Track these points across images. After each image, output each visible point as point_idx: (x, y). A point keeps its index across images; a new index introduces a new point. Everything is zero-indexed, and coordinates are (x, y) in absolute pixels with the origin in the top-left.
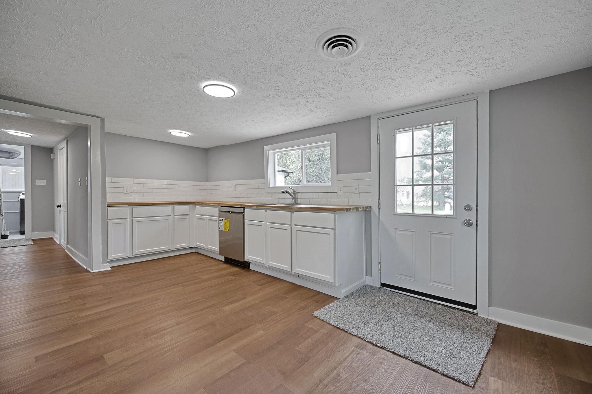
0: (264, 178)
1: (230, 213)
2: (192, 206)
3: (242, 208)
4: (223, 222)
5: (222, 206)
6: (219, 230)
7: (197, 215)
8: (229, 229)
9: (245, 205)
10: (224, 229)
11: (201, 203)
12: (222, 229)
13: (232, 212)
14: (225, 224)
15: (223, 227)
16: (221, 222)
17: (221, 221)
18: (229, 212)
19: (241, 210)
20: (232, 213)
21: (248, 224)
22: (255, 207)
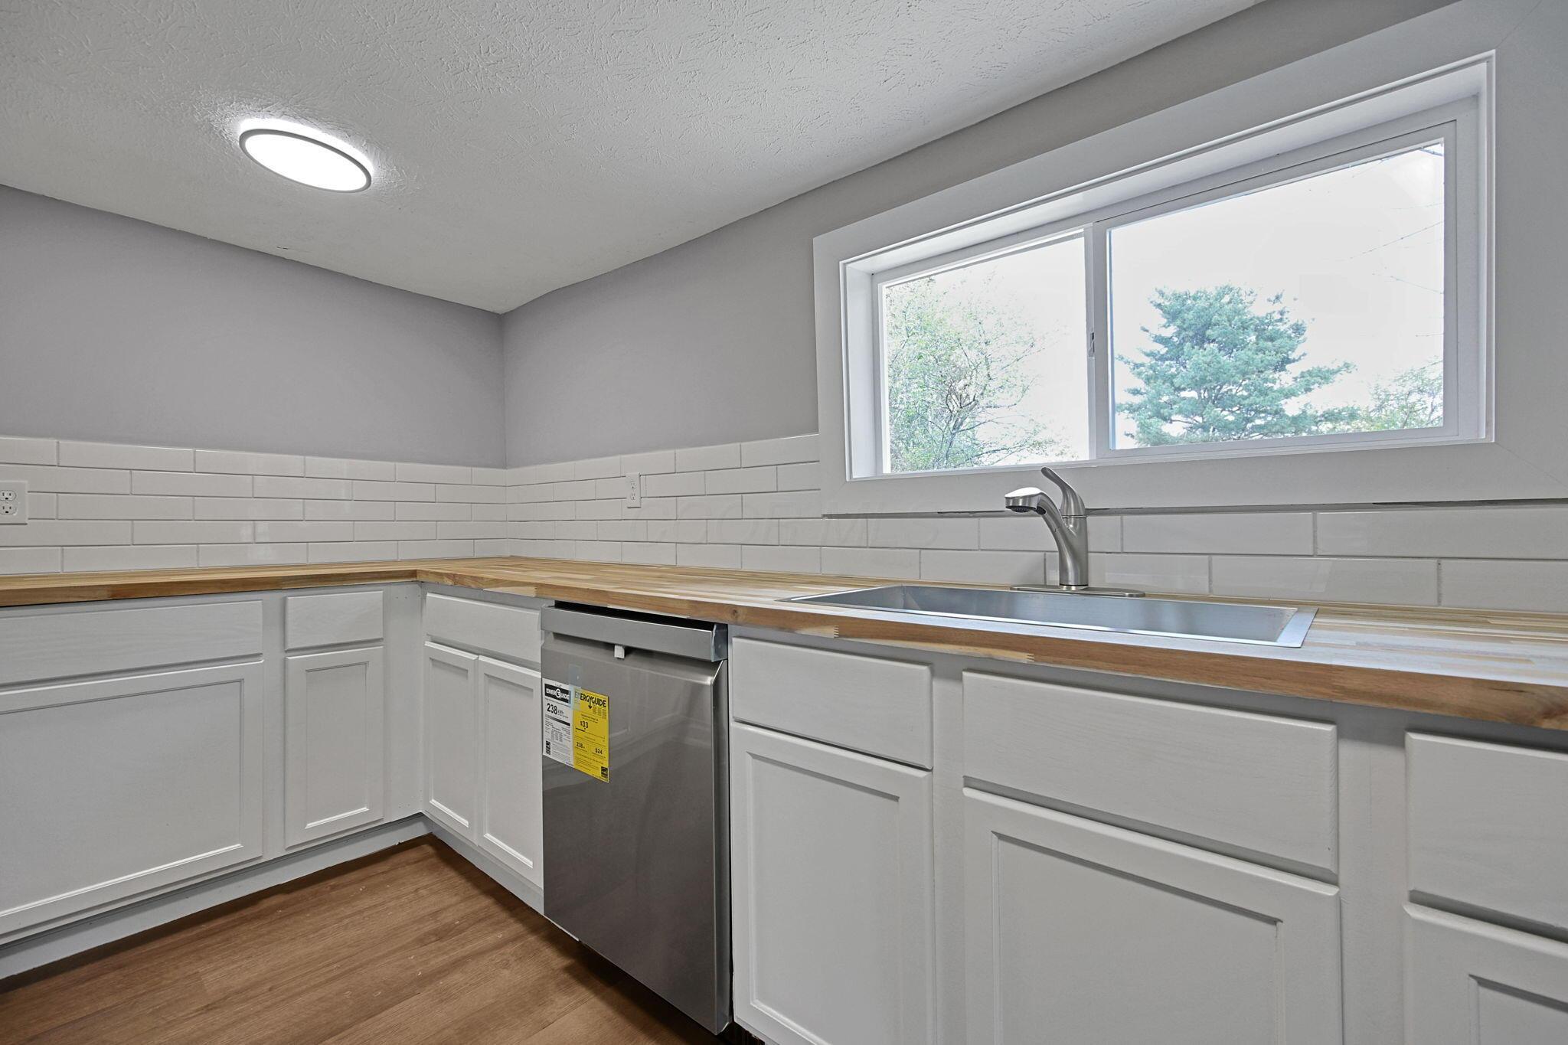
0: (815, 429)
1: (619, 652)
2: (402, 591)
3: (708, 626)
4: (567, 711)
5: (560, 605)
6: (543, 756)
7: (429, 644)
8: (606, 766)
9: (734, 610)
10: (577, 760)
11: (448, 575)
12: (565, 754)
13: (628, 651)
14: (584, 724)
15: (569, 743)
16: (555, 711)
17: (554, 702)
18: (610, 647)
19: (700, 643)
20: (631, 656)
21: (754, 756)
22: (830, 632)
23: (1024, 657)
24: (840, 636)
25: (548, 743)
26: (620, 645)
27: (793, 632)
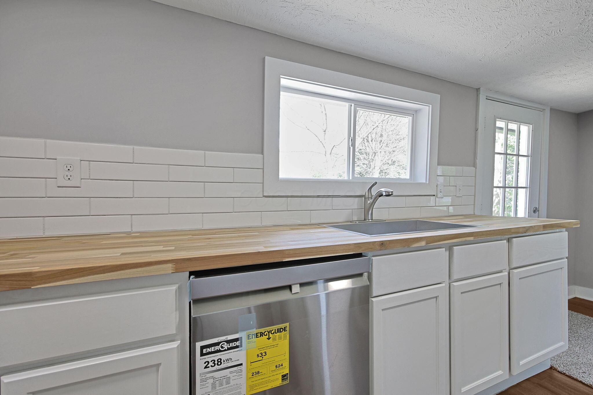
8: (287, 372)
23: (471, 238)
24: (427, 244)
25: (207, 381)
26: (297, 284)
27: (409, 247)
